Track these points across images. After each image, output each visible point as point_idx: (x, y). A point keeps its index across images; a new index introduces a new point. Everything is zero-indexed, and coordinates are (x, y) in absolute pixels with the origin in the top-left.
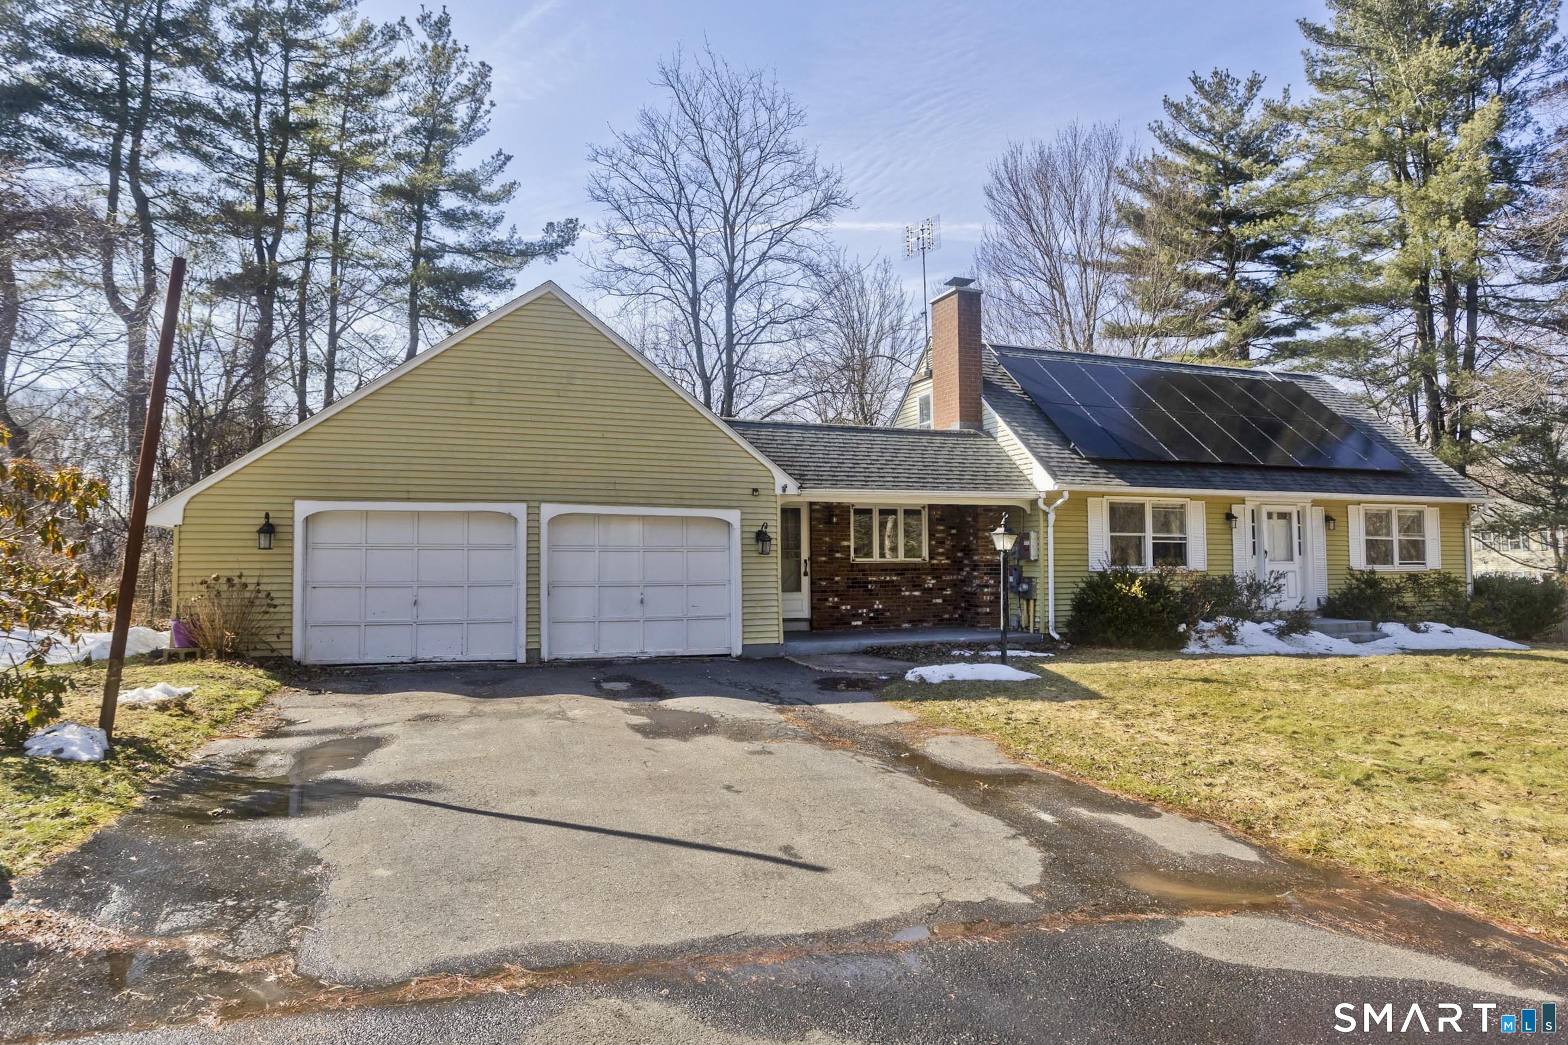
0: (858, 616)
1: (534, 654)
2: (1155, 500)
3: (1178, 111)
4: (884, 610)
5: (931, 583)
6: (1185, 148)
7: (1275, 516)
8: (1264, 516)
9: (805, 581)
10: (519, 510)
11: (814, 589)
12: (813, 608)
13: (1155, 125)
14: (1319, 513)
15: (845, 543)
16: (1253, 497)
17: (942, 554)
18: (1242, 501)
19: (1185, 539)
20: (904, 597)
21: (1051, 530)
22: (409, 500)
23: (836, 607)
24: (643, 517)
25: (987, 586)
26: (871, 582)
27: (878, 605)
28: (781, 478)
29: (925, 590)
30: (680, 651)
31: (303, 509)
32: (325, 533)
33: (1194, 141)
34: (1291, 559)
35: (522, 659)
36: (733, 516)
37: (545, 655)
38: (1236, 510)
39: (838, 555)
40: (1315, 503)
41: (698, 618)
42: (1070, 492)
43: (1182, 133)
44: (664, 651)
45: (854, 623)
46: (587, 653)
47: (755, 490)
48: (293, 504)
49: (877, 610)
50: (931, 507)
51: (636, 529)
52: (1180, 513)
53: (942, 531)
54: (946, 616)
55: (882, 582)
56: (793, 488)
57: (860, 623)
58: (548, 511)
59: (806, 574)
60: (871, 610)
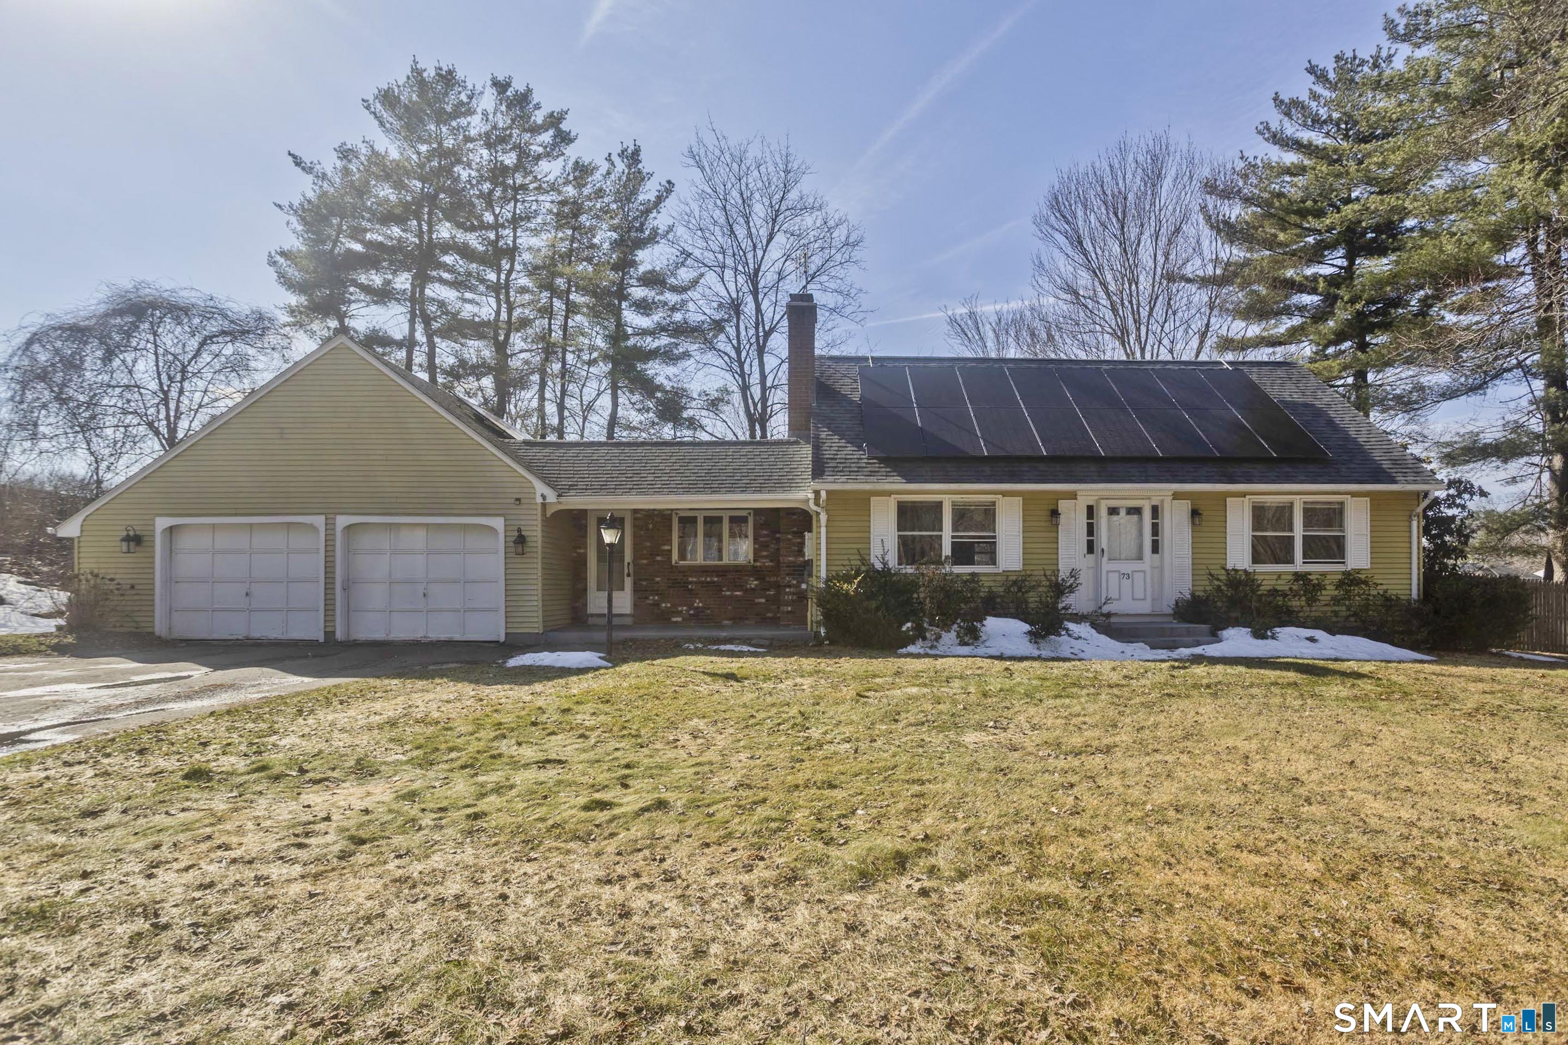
0: (679, 613)
1: (329, 634)
2: (957, 498)
3: (1289, 107)
4: (705, 608)
5: (754, 583)
6: (1298, 146)
7: (1123, 512)
8: (1103, 512)
9: (628, 582)
10: (319, 521)
11: (636, 589)
12: (635, 605)
13: (1261, 127)
14: (1185, 507)
15: (667, 548)
16: (1089, 492)
17: (766, 557)
18: (1073, 496)
19: (994, 537)
20: (725, 596)
21: (823, 530)
22: (236, 515)
23: (657, 604)
24: (427, 525)
25: (790, 586)
26: (691, 583)
27: (698, 604)
28: (540, 488)
29: (746, 591)
30: (457, 637)
31: (162, 523)
32: (186, 541)
33: (1306, 136)
34: (1140, 557)
35: (322, 640)
36: (498, 523)
37: (339, 635)
38: (1063, 505)
39: (659, 558)
40: (1177, 496)
41: (474, 610)
42: (828, 492)
43: (1291, 129)
44: (443, 636)
45: (674, 619)
46: (379, 636)
47: (518, 500)
48: (153, 520)
49: (698, 608)
50: (757, 511)
51: (421, 534)
52: (989, 512)
53: (766, 536)
54: (770, 615)
55: (702, 582)
56: (551, 497)
57: (679, 619)
58: (342, 521)
59: (629, 575)
60: (690, 606)
